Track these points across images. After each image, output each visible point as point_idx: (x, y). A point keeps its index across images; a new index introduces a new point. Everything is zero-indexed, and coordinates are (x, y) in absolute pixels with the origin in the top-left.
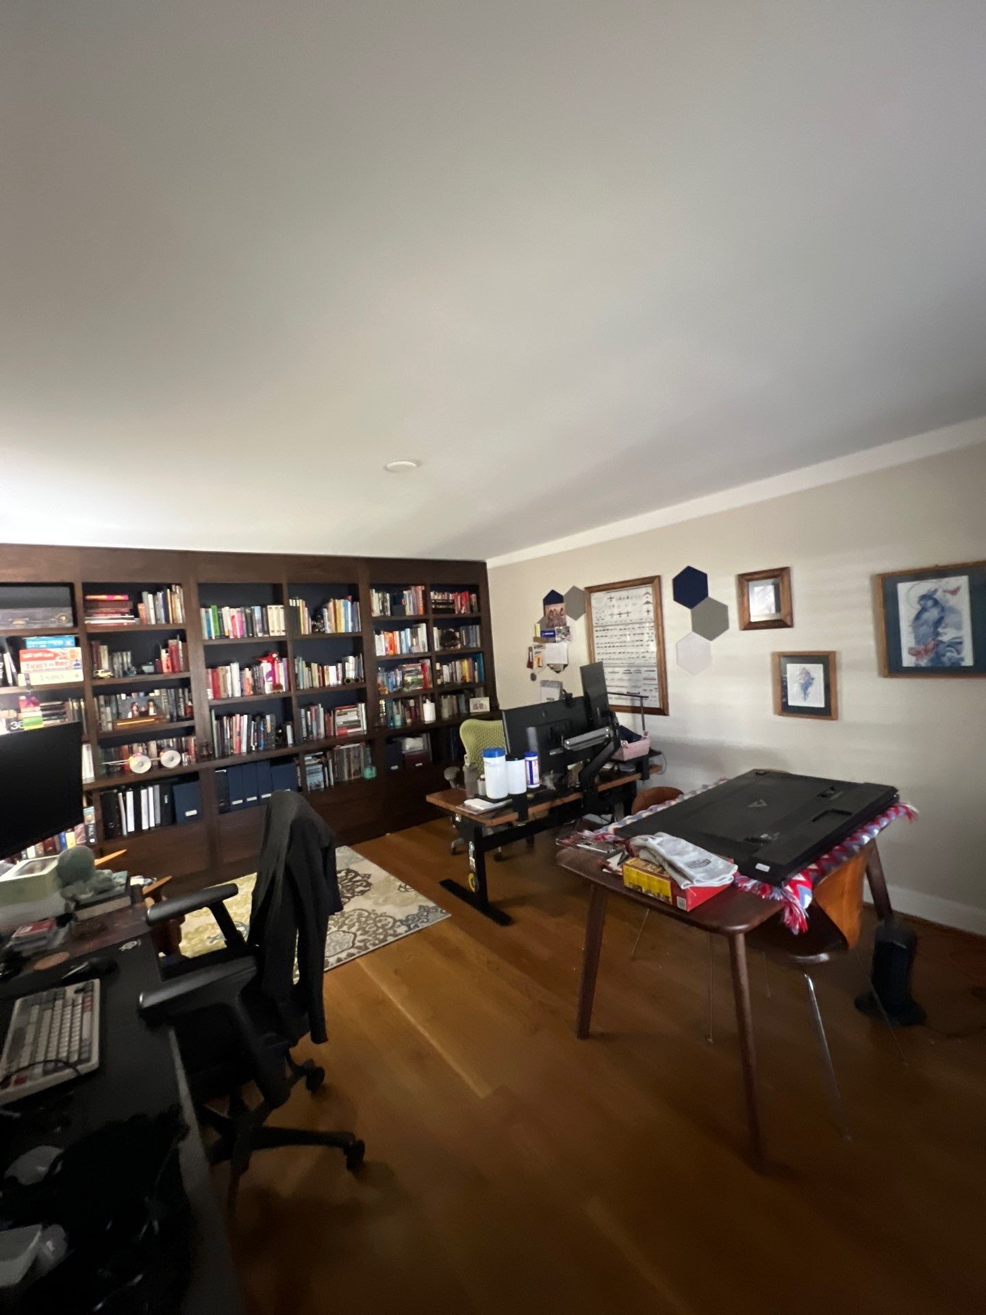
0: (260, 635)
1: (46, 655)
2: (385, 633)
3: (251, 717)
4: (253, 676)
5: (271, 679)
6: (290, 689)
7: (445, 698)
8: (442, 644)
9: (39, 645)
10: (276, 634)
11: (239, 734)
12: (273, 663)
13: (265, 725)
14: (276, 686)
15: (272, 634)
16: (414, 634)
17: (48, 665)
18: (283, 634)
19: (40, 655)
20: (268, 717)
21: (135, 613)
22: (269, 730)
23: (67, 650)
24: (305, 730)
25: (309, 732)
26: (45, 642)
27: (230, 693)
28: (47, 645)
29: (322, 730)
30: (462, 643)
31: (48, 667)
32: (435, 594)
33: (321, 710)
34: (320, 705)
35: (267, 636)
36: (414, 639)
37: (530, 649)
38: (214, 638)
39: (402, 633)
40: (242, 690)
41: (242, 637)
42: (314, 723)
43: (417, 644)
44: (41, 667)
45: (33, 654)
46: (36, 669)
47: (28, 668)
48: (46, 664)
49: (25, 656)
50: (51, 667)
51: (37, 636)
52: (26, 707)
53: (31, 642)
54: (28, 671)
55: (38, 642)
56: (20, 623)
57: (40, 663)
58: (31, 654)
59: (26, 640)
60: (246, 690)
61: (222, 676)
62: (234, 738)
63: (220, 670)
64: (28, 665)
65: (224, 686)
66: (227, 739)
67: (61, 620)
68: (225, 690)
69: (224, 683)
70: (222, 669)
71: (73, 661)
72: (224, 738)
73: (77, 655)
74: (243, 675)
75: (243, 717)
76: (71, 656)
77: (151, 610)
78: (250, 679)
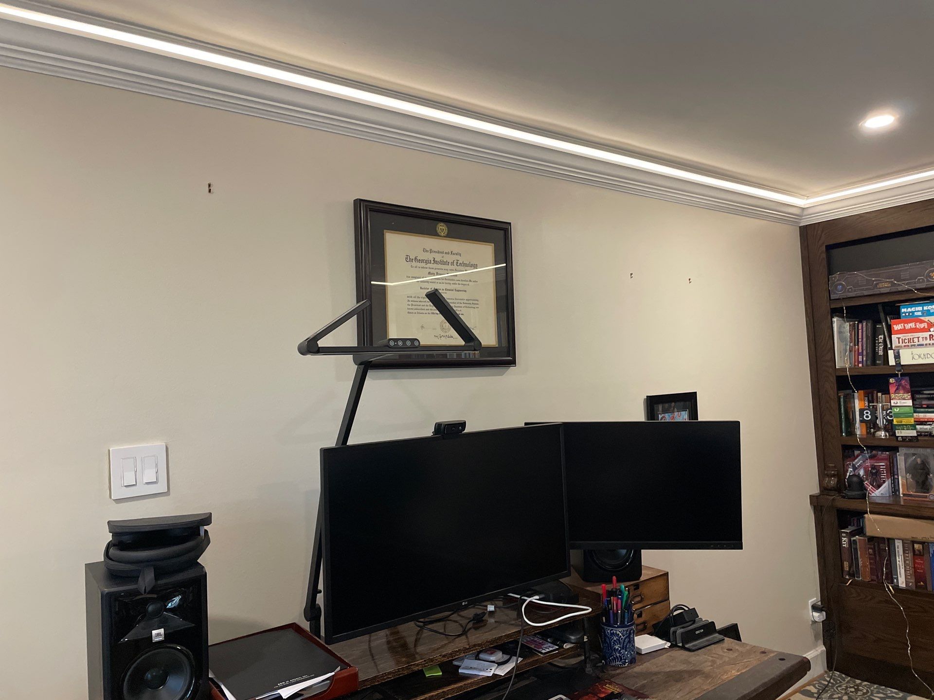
1: (922, 326)
9: (913, 312)
17: (921, 339)
19: (912, 325)
26: (920, 308)
28: (923, 311)
31: (921, 342)
44: (913, 341)
45: (906, 325)
46: (907, 344)
47: (899, 343)
48: (918, 338)
49: (896, 327)
50: (925, 342)
51: (912, 301)
52: (895, 393)
53: (906, 309)
54: (899, 347)
55: (913, 309)
56: (885, 286)
57: (912, 336)
58: (902, 324)
59: (899, 306)
64: (899, 338)
67: (931, 277)
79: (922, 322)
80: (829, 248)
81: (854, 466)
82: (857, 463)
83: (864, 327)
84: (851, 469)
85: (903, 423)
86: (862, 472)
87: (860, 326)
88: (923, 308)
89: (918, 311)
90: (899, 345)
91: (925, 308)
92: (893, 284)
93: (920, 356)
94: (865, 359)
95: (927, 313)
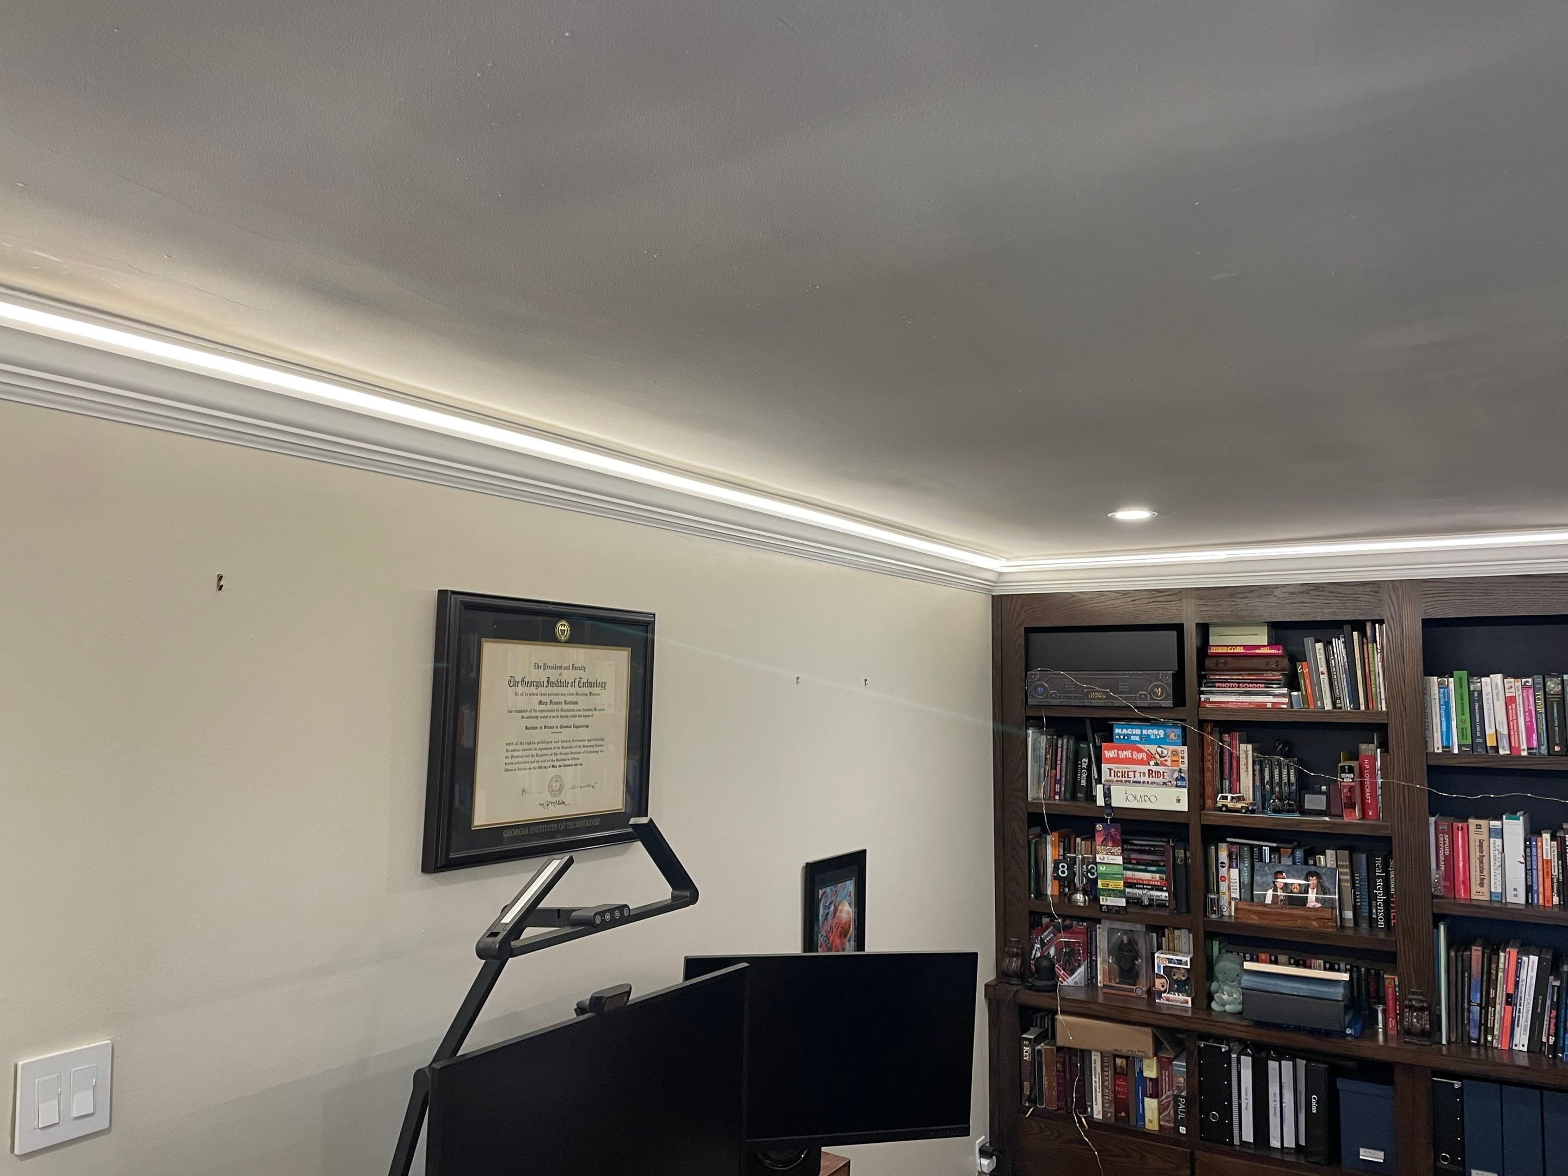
1: (1140, 756)
3: (1548, 964)
4: (1561, 856)
9: (1129, 736)
11: (1510, 1000)
17: (1137, 774)
19: (1126, 754)
21: (1293, 683)
23: (1167, 750)
26: (1138, 731)
27: (1495, 891)
28: (1141, 736)
31: (1138, 778)
40: (1529, 889)
41: (1534, 751)
44: (1128, 775)
45: (1120, 752)
46: (1120, 779)
47: (1110, 776)
48: (1134, 772)
49: (1108, 754)
50: (1142, 779)
51: (1130, 720)
52: (1102, 845)
53: (1120, 730)
54: (1109, 781)
55: (1129, 731)
56: (1098, 697)
57: (1127, 768)
58: (1116, 751)
59: (1113, 724)
60: (1541, 889)
61: (1478, 843)
62: (1498, 1007)
63: (1472, 829)
64: (1110, 770)
65: (1481, 871)
66: (1480, 1005)
67: (1156, 694)
68: (1482, 880)
69: (1481, 862)
70: (1479, 827)
71: (1174, 771)
72: (1469, 1001)
73: (1181, 760)
74: (1534, 850)
75: (1525, 959)
76: (1173, 761)
77: (1322, 676)
78: (1555, 863)
79: (1141, 751)
80: (1029, 631)
81: (1042, 940)
82: (1047, 936)
83: (1064, 744)
84: (1038, 946)
85: (1110, 887)
86: (1052, 951)
87: (1060, 742)
88: (1142, 732)
89: (1135, 735)
90: (1110, 778)
91: (1145, 732)
92: (1109, 697)
93: (1135, 798)
94: (1063, 789)
95: (1146, 739)
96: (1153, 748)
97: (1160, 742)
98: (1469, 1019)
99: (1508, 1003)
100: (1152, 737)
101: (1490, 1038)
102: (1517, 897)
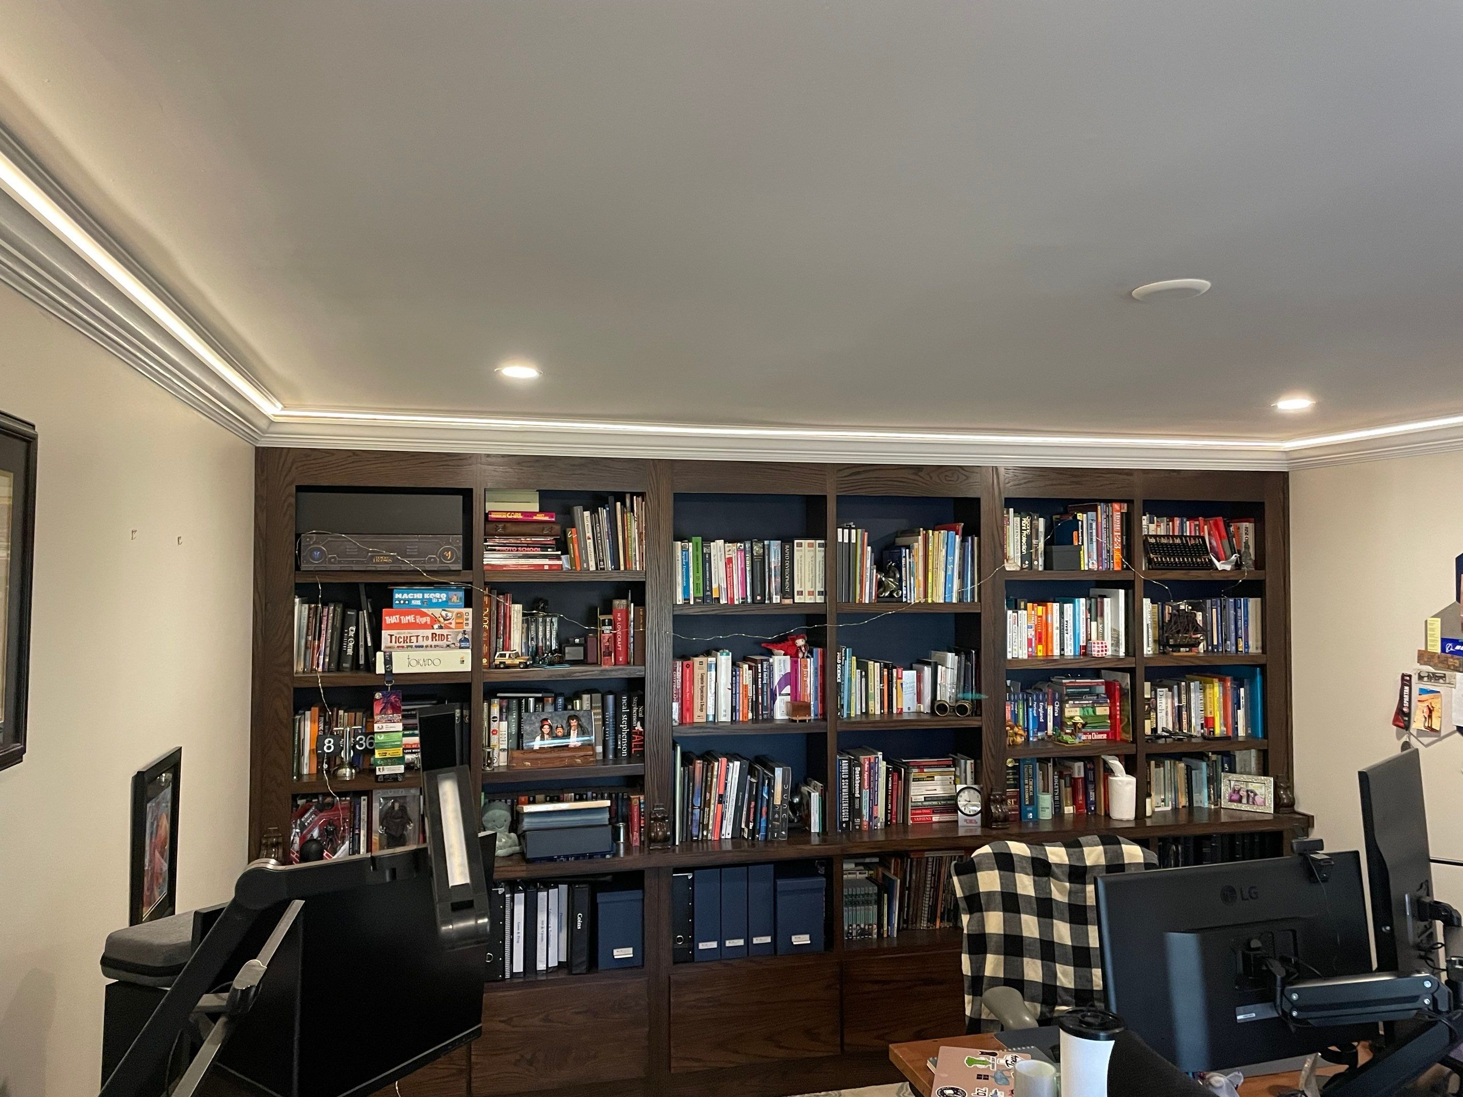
0: (776, 599)
1: (424, 620)
2: (1029, 605)
3: (746, 766)
4: (755, 681)
5: (787, 689)
6: (824, 714)
7: (1157, 766)
8: (1161, 642)
9: (409, 600)
10: (808, 600)
11: (721, 799)
12: (794, 657)
13: (771, 787)
14: (798, 706)
15: (798, 599)
16: (1096, 613)
17: (420, 638)
18: (820, 599)
19: (410, 618)
20: (779, 772)
21: (563, 546)
22: (778, 801)
23: (452, 613)
24: (845, 805)
25: (855, 812)
26: (420, 596)
27: (711, 712)
28: (423, 600)
29: (880, 811)
30: (1210, 642)
31: (420, 643)
32: (1152, 522)
33: (883, 765)
34: (880, 755)
35: (788, 601)
36: (1094, 624)
37: (1406, 680)
38: (692, 602)
39: (1068, 607)
40: (734, 709)
41: (744, 602)
42: (866, 792)
43: (1101, 635)
44: (410, 640)
45: (402, 617)
46: (402, 644)
47: (391, 642)
48: (417, 636)
49: (389, 620)
50: (425, 643)
51: (411, 585)
52: (381, 713)
53: (401, 595)
54: (390, 647)
55: (410, 596)
56: (383, 561)
57: (409, 633)
58: (398, 616)
59: (393, 589)
60: (741, 709)
61: (700, 677)
62: (712, 807)
63: (696, 665)
64: (391, 636)
65: (702, 699)
66: (700, 808)
67: (445, 557)
68: (702, 705)
69: (702, 692)
70: (701, 663)
71: (459, 632)
72: (693, 806)
73: (465, 622)
74: (738, 677)
75: (731, 765)
76: (457, 623)
77: (588, 541)
78: (750, 688)
79: (424, 615)
80: (300, 489)
81: (302, 824)
82: (307, 819)
83: (329, 613)
84: (298, 830)
85: (388, 756)
86: (315, 833)
87: (326, 611)
88: (423, 596)
89: (417, 599)
90: (390, 645)
91: (426, 596)
92: (395, 560)
93: (418, 662)
94: (327, 660)
95: (429, 603)
96: (437, 612)
97: (444, 605)
98: (692, 820)
99: (720, 802)
100: (434, 601)
101: (705, 833)
102: (725, 717)
